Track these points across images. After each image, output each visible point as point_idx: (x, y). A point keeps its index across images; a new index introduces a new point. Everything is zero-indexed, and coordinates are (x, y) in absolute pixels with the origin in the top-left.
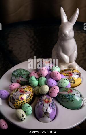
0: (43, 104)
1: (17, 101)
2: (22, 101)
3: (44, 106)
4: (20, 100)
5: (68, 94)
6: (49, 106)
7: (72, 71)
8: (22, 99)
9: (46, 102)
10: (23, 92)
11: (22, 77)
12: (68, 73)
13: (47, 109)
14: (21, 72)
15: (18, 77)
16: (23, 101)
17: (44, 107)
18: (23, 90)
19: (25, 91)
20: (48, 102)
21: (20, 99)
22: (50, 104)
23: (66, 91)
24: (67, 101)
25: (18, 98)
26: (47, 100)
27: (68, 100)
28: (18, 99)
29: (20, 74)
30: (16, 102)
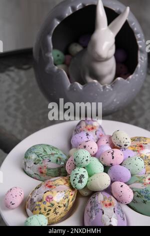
0: (102, 210)
1: (40, 203)
2: (48, 204)
3: (103, 213)
4: (44, 202)
5: (144, 188)
6: (114, 212)
7: (142, 142)
8: (48, 199)
9: (106, 205)
10: (50, 187)
11: (50, 161)
12: (136, 146)
13: (110, 219)
14: (45, 151)
15: (40, 160)
16: (51, 204)
17: (104, 215)
18: (51, 184)
19: (56, 185)
20: (110, 204)
21: (44, 200)
22: (114, 209)
23: (140, 182)
24: (145, 202)
25: (42, 198)
26: (107, 202)
27: (147, 199)
28: (41, 201)
29: (44, 154)
30: (37, 207)
